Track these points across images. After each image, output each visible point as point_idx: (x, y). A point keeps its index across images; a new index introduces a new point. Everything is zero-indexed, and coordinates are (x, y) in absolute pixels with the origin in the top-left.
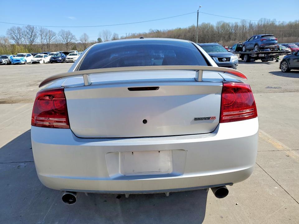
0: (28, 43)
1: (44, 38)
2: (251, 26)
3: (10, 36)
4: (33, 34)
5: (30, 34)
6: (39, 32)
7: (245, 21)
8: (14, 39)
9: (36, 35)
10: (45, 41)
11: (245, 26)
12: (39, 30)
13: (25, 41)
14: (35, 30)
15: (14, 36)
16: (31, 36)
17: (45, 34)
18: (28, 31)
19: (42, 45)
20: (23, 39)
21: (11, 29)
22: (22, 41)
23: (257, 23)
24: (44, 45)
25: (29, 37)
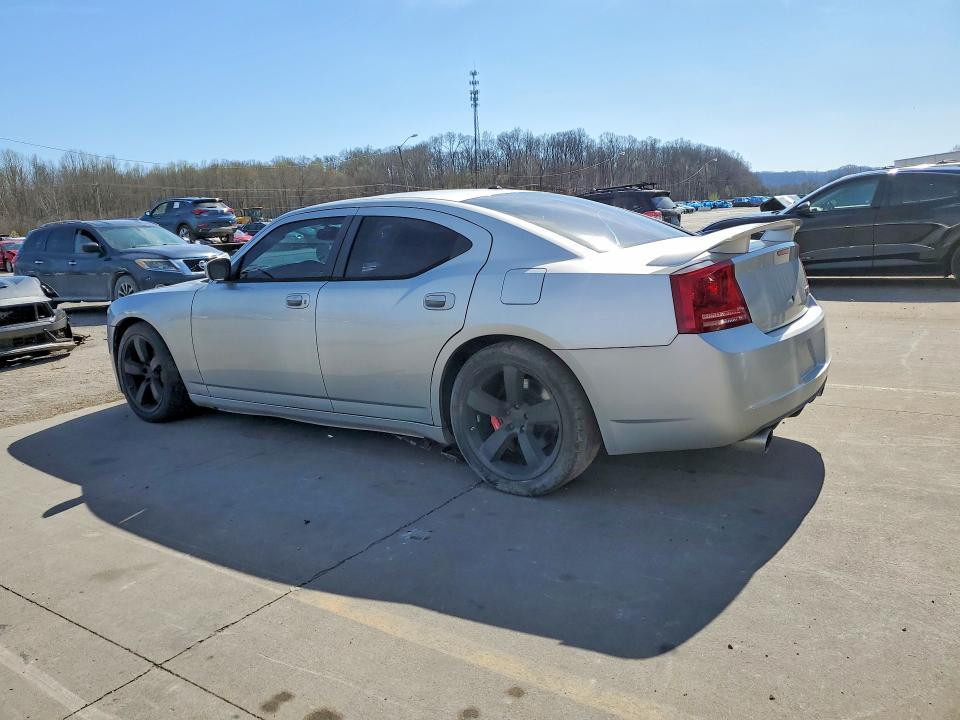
2: (40, 170)
7: (15, 156)
11: (18, 169)
23: (57, 165)
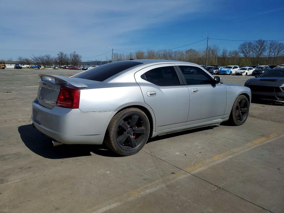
0: (255, 56)
1: (272, 51)
3: (240, 50)
4: (263, 47)
5: (259, 48)
6: (269, 46)
8: (243, 52)
9: (265, 48)
10: (273, 54)
12: (269, 43)
13: (252, 54)
14: (265, 44)
15: (244, 50)
16: (260, 49)
17: (274, 47)
18: (258, 45)
19: (268, 58)
20: (251, 52)
21: (243, 44)
22: (250, 54)
24: (271, 58)
25: (258, 50)
